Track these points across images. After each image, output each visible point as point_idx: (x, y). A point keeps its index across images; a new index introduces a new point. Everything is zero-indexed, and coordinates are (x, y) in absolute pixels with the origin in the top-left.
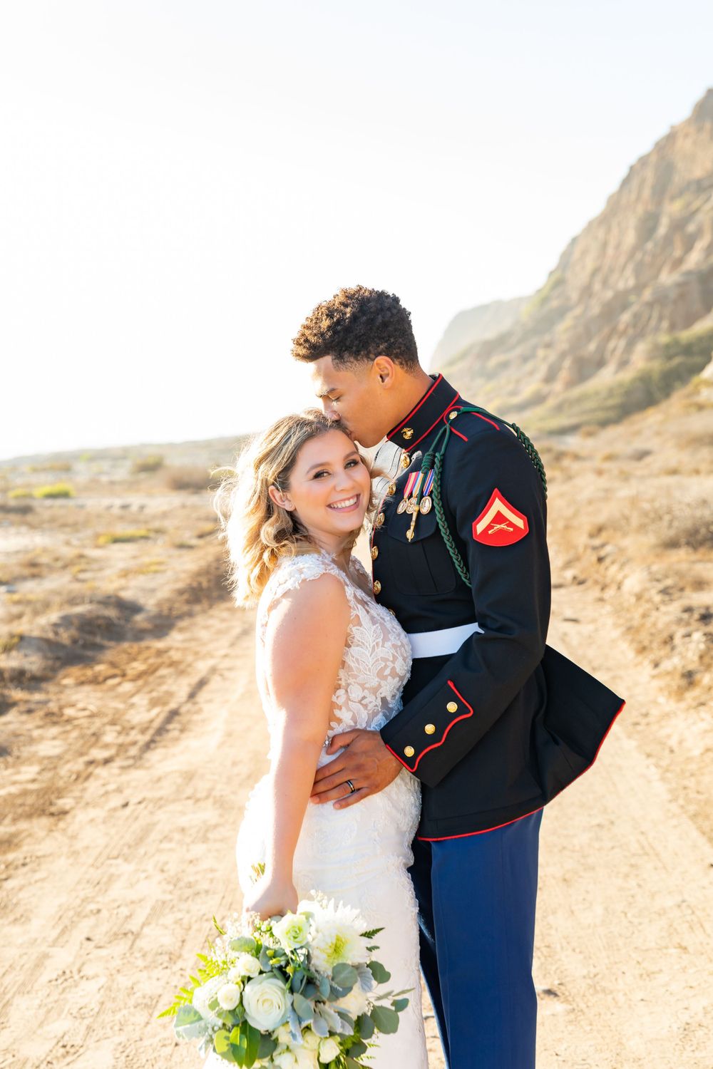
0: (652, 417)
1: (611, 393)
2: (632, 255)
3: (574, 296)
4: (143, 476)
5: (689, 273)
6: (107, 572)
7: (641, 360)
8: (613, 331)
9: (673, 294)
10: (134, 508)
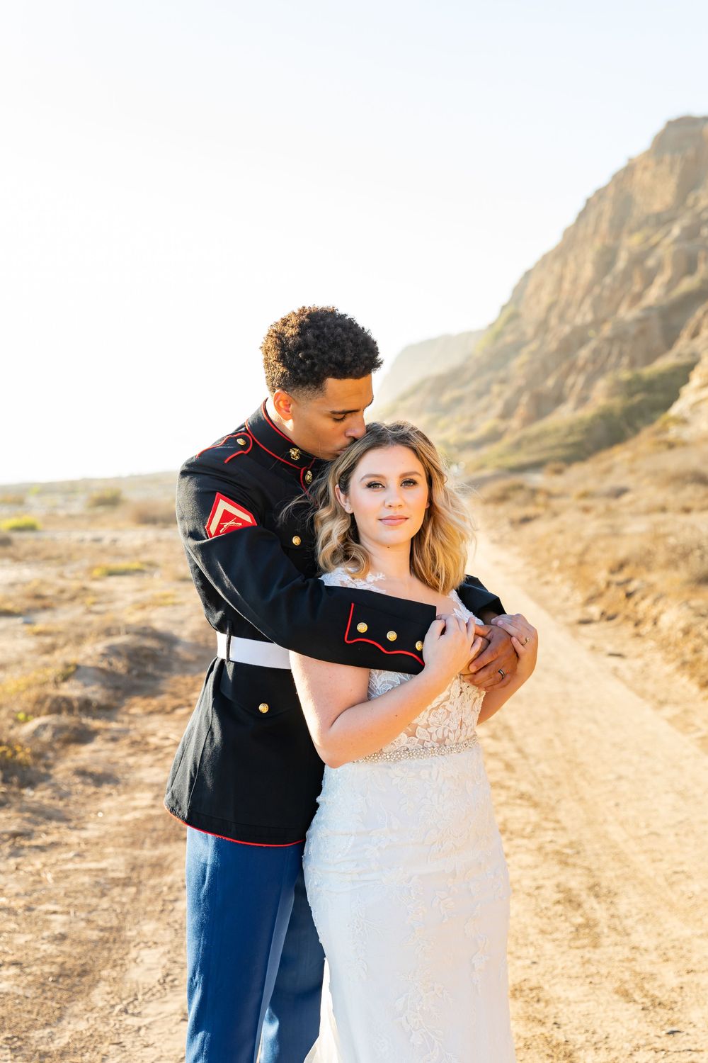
0: (620, 455)
1: (571, 430)
2: (589, 290)
3: (530, 331)
4: (100, 510)
5: (649, 308)
6: (119, 605)
7: (601, 397)
8: (572, 368)
9: (633, 330)
10: (106, 542)
